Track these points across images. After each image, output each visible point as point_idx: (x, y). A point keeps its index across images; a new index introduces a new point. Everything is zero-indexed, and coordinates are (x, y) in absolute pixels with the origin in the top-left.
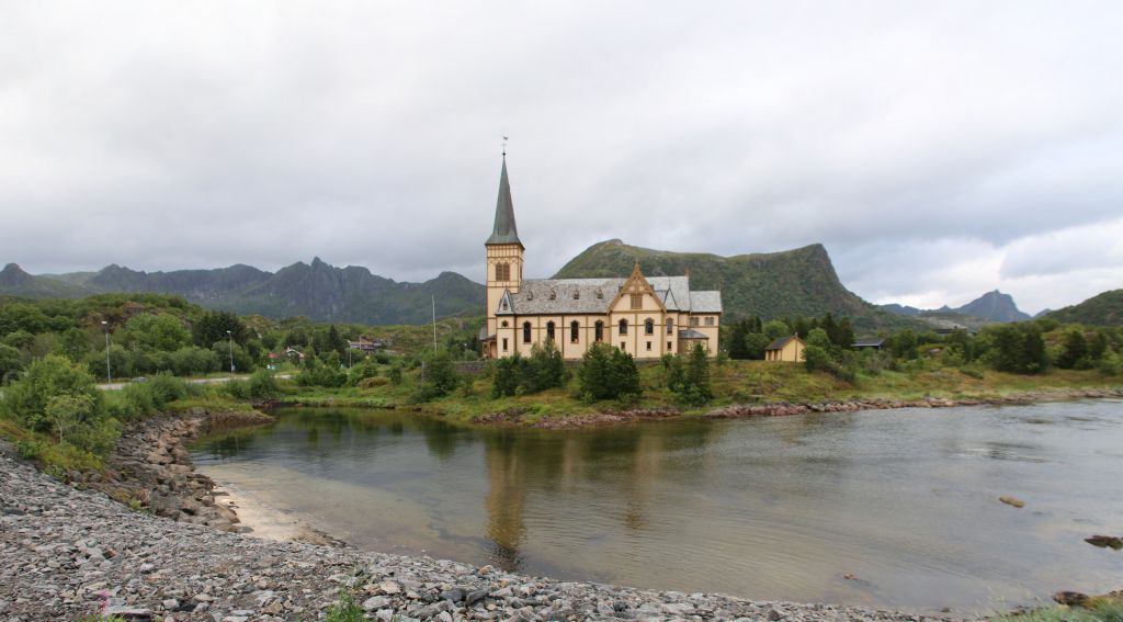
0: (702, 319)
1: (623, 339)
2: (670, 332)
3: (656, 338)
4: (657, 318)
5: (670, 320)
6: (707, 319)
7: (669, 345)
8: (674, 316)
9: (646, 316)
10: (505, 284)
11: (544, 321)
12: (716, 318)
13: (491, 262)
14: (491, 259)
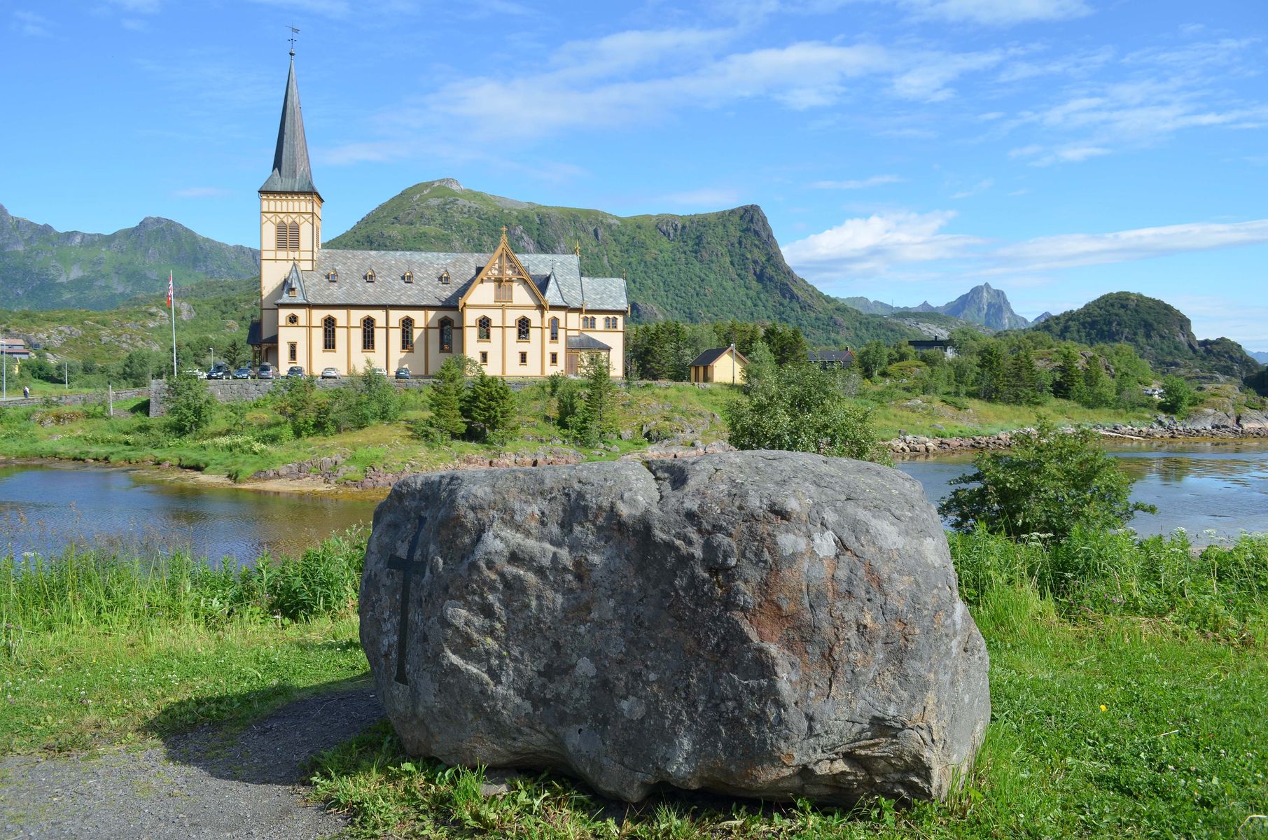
0: (600, 320)
1: (484, 346)
2: (554, 337)
3: (532, 346)
4: (534, 316)
5: (555, 321)
6: (607, 320)
7: (554, 358)
8: (560, 315)
9: (519, 314)
10: (291, 255)
11: (358, 316)
12: (620, 319)
13: (269, 220)
14: (269, 216)
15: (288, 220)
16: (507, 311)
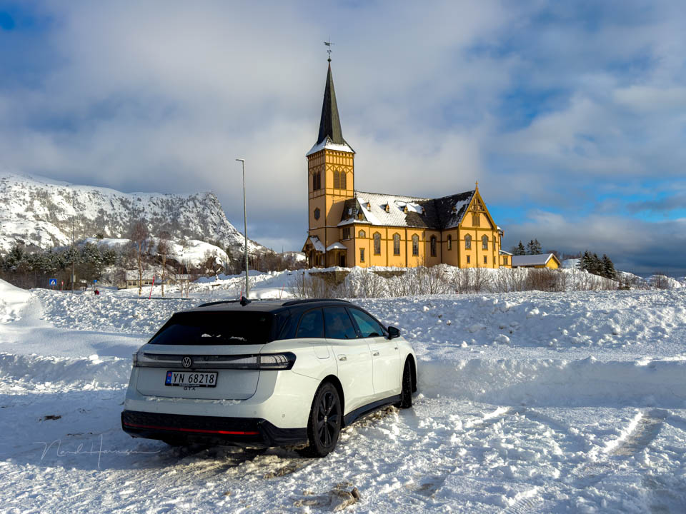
1: (468, 252)
2: (494, 248)
4: (490, 235)
5: (494, 238)
9: (483, 233)
10: (342, 193)
11: (391, 233)
13: (330, 168)
14: (330, 166)
15: (340, 170)
16: (478, 232)
